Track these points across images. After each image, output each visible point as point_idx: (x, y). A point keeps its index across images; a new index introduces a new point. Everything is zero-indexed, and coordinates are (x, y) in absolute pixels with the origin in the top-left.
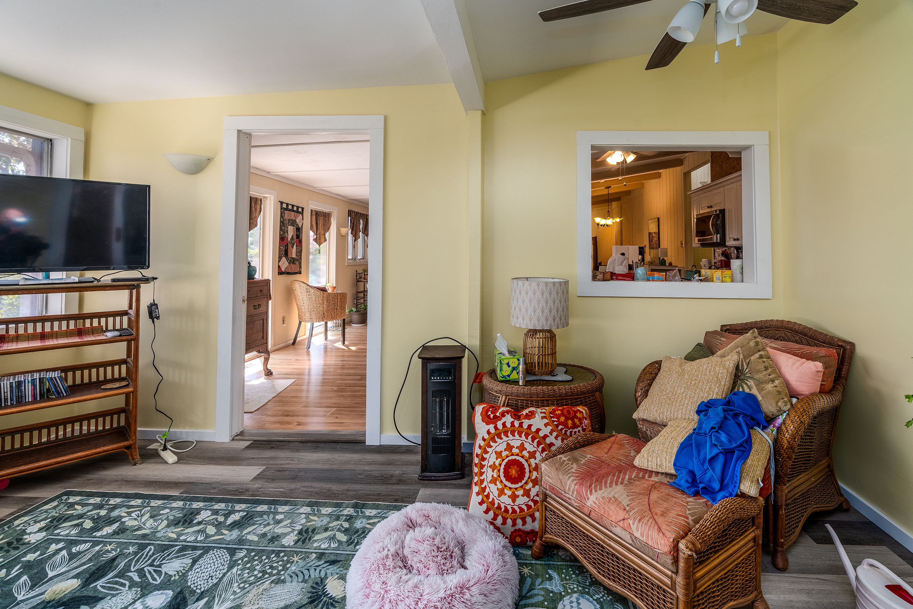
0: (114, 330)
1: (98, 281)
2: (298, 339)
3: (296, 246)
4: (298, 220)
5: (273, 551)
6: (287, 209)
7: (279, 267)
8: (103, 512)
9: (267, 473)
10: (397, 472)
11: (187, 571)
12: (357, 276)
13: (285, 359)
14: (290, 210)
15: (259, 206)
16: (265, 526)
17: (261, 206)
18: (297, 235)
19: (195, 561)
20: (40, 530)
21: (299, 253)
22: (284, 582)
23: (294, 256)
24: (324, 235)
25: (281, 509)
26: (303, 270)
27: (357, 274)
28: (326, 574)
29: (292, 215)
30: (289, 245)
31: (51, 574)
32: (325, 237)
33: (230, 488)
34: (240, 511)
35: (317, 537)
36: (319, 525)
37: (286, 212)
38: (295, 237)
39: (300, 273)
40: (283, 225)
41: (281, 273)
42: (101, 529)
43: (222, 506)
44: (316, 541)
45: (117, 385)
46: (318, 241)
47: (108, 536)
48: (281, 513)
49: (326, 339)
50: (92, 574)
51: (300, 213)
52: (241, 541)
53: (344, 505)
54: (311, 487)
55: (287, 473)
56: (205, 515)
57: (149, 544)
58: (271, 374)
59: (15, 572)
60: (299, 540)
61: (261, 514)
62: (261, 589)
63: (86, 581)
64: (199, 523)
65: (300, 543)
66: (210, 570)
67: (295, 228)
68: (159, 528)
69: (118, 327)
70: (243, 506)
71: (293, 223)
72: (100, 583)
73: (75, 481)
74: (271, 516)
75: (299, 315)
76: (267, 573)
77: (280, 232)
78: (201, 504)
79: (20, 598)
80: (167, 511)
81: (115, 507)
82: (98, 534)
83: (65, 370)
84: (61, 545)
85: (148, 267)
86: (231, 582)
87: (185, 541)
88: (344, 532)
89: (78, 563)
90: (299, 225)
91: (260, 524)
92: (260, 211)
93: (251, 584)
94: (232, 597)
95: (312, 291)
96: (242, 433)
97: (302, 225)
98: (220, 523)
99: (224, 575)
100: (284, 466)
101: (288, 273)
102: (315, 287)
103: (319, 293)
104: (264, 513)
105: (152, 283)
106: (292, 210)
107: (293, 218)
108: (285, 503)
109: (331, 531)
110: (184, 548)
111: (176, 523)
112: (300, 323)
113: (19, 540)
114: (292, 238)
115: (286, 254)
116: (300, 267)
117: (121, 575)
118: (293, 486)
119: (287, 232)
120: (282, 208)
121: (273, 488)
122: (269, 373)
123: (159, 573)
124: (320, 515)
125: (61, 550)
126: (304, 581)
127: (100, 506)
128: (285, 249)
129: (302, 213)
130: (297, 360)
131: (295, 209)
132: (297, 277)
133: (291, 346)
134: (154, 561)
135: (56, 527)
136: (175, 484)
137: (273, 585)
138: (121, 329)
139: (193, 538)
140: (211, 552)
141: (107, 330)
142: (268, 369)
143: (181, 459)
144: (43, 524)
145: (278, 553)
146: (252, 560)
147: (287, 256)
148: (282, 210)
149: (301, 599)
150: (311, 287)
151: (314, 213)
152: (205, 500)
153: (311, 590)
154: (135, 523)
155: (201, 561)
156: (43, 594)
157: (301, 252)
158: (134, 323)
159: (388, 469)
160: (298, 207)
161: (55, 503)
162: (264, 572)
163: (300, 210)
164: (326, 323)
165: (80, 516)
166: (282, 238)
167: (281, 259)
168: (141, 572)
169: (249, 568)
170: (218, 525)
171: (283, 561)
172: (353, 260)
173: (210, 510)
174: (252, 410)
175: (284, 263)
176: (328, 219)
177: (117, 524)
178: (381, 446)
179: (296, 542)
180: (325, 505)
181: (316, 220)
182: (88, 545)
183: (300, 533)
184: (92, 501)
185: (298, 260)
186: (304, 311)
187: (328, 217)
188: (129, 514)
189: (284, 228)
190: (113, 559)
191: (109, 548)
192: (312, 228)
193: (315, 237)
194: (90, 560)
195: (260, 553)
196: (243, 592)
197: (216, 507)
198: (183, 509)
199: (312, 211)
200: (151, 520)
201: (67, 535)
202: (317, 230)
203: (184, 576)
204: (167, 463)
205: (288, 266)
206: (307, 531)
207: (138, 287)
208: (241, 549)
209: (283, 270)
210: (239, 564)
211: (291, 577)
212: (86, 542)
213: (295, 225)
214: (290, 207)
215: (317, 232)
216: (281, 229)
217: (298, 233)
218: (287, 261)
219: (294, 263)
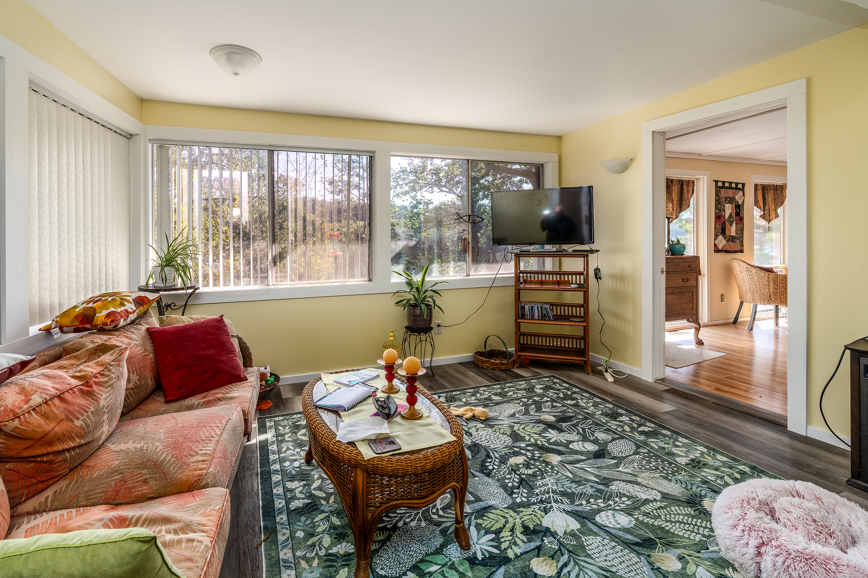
0: (576, 283)
1: (566, 251)
2: (740, 319)
3: (736, 224)
4: (737, 198)
5: (667, 461)
6: (723, 187)
7: (715, 245)
8: (569, 393)
9: (678, 413)
10: (819, 466)
11: (609, 442)
13: (721, 335)
14: (727, 188)
15: (691, 188)
16: (665, 444)
17: (693, 187)
18: (736, 212)
19: (613, 439)
20: (541, 389)
21: (741, 231)
22: (670, 480)
23: (733, 233)
24: (776, 210)
25: (680, 439)
26: (745, 248)
28: (706, 495)
29: (730, 193)
30: (727, 223)
31: (544, 410)
32: (776, 213)
33: (646, 411)
34: (649, 427)
35: (705, 470)
36: (711, 464)
37: (722, 190)
38: (734, 215)
39: (742, 251)
40: (719, 204)
41: (717, 250)
42: (567, 400)
43: (638, 419)
44: (705, 472)
45: (578, 320)
46: (767, 217)
47: (569, 405)
48: (681, 442)
49: (777, 324)
50: (561, 419)
51: (740, 189)
52: (645, 444)
53: (741, 462)
54: (713, 437)
55: (694, 419)
56: (624, 418)
57: (590, 419)
58: (702, 344)
59: (530, 401)
60: (689, 464)
61: (665, 436)
62: (652, 475)
63: (558, 420)
64: (620, 421)
65: (691, 466)
66: (623, 448)
67: (734, 206)
68: (597, 413)
69: (578, 282)
70: (653, 425)
71: (731, 200)
72: (564, 425)
73: (558, 372)
74: (672, 440)
75: (740, 295)
76: (659, 469)
77: (715, 211)
78: (624, 412)
79: (531, 413)
80: (602, 406)
81: (575, 393)
82: (566, 402)
83: (552, 304)
84: (549, 399)
85: (593, 243)
86: (633, 461)
87: (610, 426)
88: (733, 479)
89: (555, 411)
90: (739, 202)
91: (662, 441)
92: (693, 192)
93: (647, 469)
94: (632, 469)
95: (754, 271)
96: (663, 380)
97: (743, 201)
98: (634, 427)
99: (630, 455)
100: (693, 414)
101: (727, 252)
102: (757, 267)
103: (763, 273)
104: (667, 436)
105: (596, 254)
106: (730, 188)
107: (731, 196)
108: (686, 438)
109: (720, 472)
110: (608, 430)
111: (606, 415)
112: (742, 303)
113: (532, 389)
114: (731, 216)
115: (723, 232)
116: (742, 245)
117: (575, 425)
118: (697, 430)
119: (724, 210)
120: (717, 187)
121: (678, 424)
122: (700, 343)
123: (593, 435)
124: (714, 458)
125: (549, 401)
126: (686, 488)
127: (568, 390)
128: (722, 227)
129: (743, 190)
130: (733, 338)
131: (733, 186)
132: (738, 255)
133: (732, 325)
134: (591, 427)
135: (547, 390)
136: (611, 395)
137: (661, 478)
138: (580, 284)
139: (615, 427)
140: (625, 440)
141: (572, 283)
142: (699, 339)
143: (616, 381)
144: (542, 386)
145: (670, 464)
146: (651, 457)
147: (725, 234)
148: (718, 189)
149: (680, 496)
150: (753, 266)
151: (759, 188)
152: (626, 410)
153: (689, 496)
154: (584, 405)
155: (617, 441)
156: (540, 416)
157: (742, 230)
158: (586, 279)
159: (808, 459)
160: (737, 184)
161: (548, 379)
162: (657, 468)
163: (740, 186)
164: (776, 307)
165: (558, 390)
166: (718, 217)
167: (717, 237)
168: (583, 429)
169: (647, 460)
170: (633, 429)
171: (673, 469)
173: (629, 417)
174: (676, 367)
175: (721, 241)
176: (782, 192)
177: (575, 402)
178: (807, 437)
179: (687, 464)
180: (721, 454)
181: (763, 195)
182: (560, 405)
183: (693, 460)
184: (564, 385)
185: (738, 238)
186: (745, 291)
187: (782, 190)
188: (582, 399)
189: (720, 206)
190: (571, 417)
191: (570, 411)
192: (756, 203)
193: (762, 213)
194: (560, 412)
195: (657, 457)
196: (639, 470)
197: (633, 417)
198: (612, 410)
199: (756, 186)
200: (593, 408)
201: (552, 396)
202: (764, 205)
203: (606, 443)
204: (607, 380)
205: (725, 244)
206: (699, 462)
207: (587, 256)
208: (645, 448)
209: (720, 248)
210: (641, 455)
211: (676, 481)
212: (560, 403)
213: (734, 203)
214: (727, 185)
215: (764, 208)
216: (716, 208)
217: (738, 211)
218: (725, 239)
219: (733, 241)
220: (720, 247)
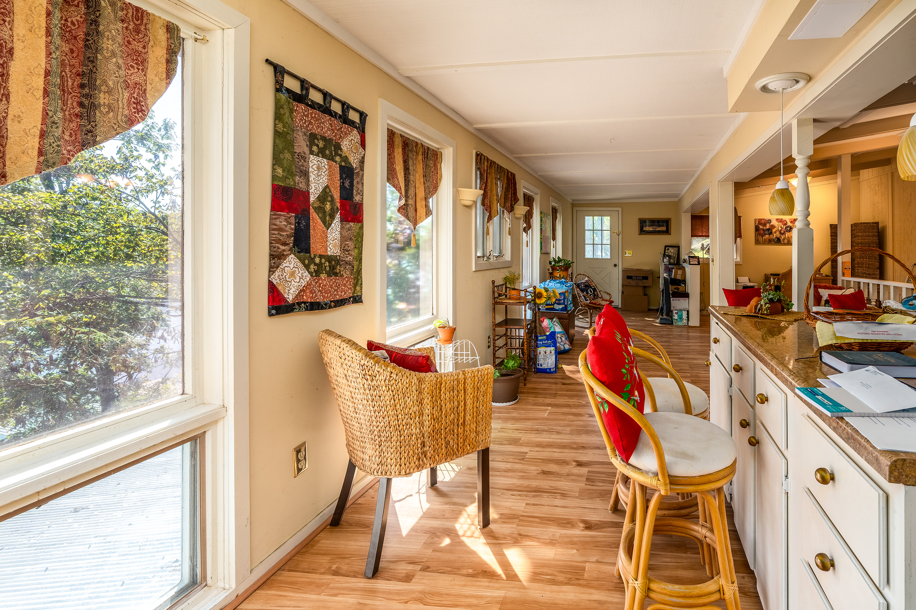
2: (355, 490)
3: (341, 221)
4: (345, 145)
6: (301, 97)
7: (272, 287)
12: (494, 292)
14: (314, 105)
18: (342, 187)
21: (354, 241)
23: (333, 250)
24: (426, 200)
26: (366, 290)
27: (493, 289)
29: (325, 126)
30: (313, 215)
32: (427, 206)
37: (299, 107)
38: (335, 194)
39: (357, 300)
41: (279, 306)
46: (411, 213)
51: (351, 123)
67: (336, 166)
71: (328, 148)
77: (274, 170)
90: (351, 159)
97: (361, 162)
101: (311, 306)
106: (326, 110)
107: (330, 135)
114: (325, 195)
115: (301, 245)
116: (358, 284)
119: (304, 173)
120: (279, 86)
128: (298, 228)
129: (360, 128)
131: (336, 107)
132: (345, 313)
147: (307, 250)
148: (283, 96)
151: (397, 139)
157: (359, 239)
160: (344, 106)
163: (353, 115)
164: (433, 472)
166: (285, 192)
167: (280, 261)
172: (485, 259)
175: (292, 274)
176: (435, 165)
181: (405, 162)
185: (347, 263)
186: (358, 434)
187: (435, 161)
189: (290, 156)
192: (391, 176)
193: (403, 202)
199: (389, 133)
202: (407, 185)
205: (309, 284)
213: (338, 159)
214: (316, 97)
215: (407, 191)
216: (277, 160)
217: (347, 184)
218: (307, 267)
219: (333, 272)
220: (290, 296)
